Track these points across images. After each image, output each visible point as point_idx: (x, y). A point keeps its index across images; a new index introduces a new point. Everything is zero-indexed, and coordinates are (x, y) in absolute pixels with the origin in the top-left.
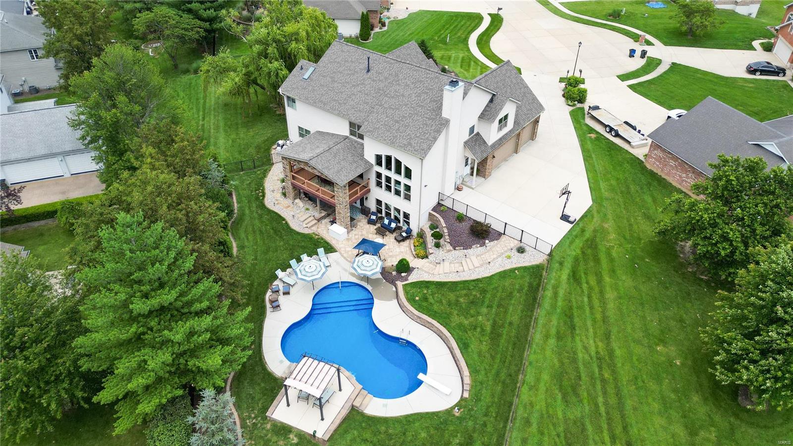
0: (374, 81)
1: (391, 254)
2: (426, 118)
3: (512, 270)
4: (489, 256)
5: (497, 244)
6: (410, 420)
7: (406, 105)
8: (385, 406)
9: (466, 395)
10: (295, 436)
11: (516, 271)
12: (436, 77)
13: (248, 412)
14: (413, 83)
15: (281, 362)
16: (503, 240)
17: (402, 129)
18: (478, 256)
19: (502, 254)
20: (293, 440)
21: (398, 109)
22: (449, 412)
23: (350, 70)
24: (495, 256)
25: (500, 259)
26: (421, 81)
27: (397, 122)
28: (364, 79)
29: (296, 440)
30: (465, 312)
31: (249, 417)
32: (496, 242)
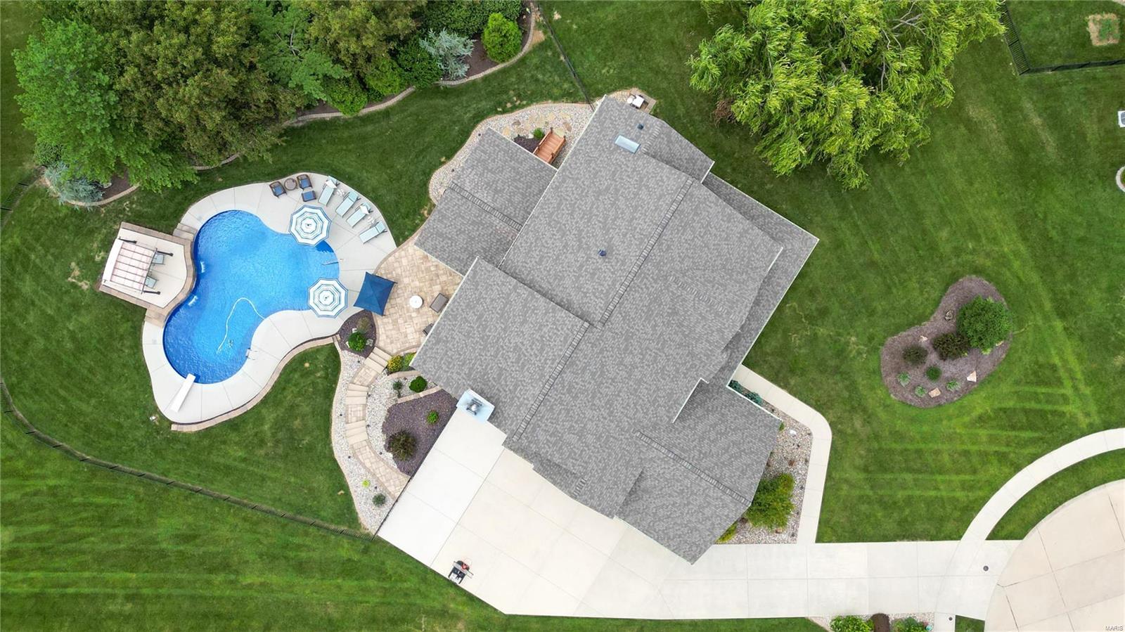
0: (581, 266)
1: (400, 321)
2: (474, 364)
3: (343, 485)
4: (367, 457)
5: (392, 468)
6: (141, 370)
7: (505, 330)
8: (155, 342)
9: (174, 427)
10: (102, 258)
11: (342, 492)
12: (542, 376)
13: (138, 199)
14: (542, 337)
15: (199, 219)
16: (401, 477)
17: (466, 327)
18: (368, 441)
19: (374, 475)
20: (99, 256)
21: (502, 316)
22: (156, 410)
23: (614, 220)
24: (368, 465)
25: (363, 471)
26: (541, 350)
27: (480, 317)
28: (589, 248)
29: (98, 259)
30: (279, 425)
31: (132, 203)
32: (396, 467)
